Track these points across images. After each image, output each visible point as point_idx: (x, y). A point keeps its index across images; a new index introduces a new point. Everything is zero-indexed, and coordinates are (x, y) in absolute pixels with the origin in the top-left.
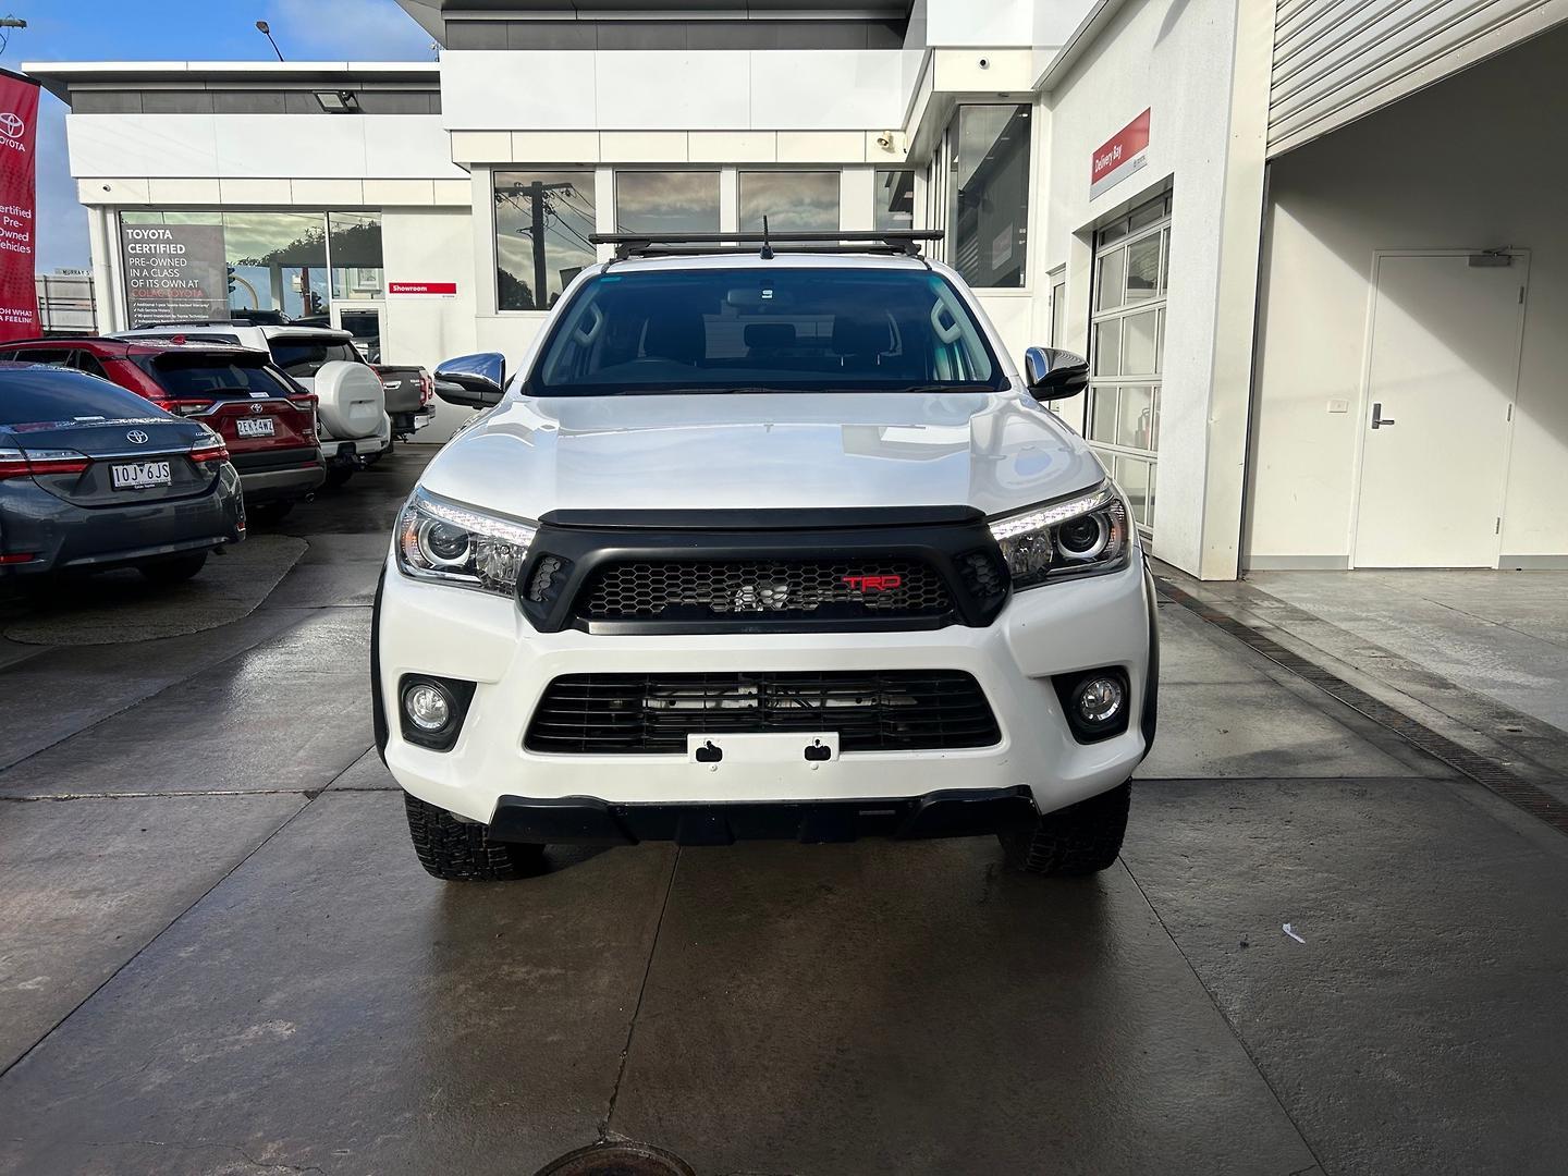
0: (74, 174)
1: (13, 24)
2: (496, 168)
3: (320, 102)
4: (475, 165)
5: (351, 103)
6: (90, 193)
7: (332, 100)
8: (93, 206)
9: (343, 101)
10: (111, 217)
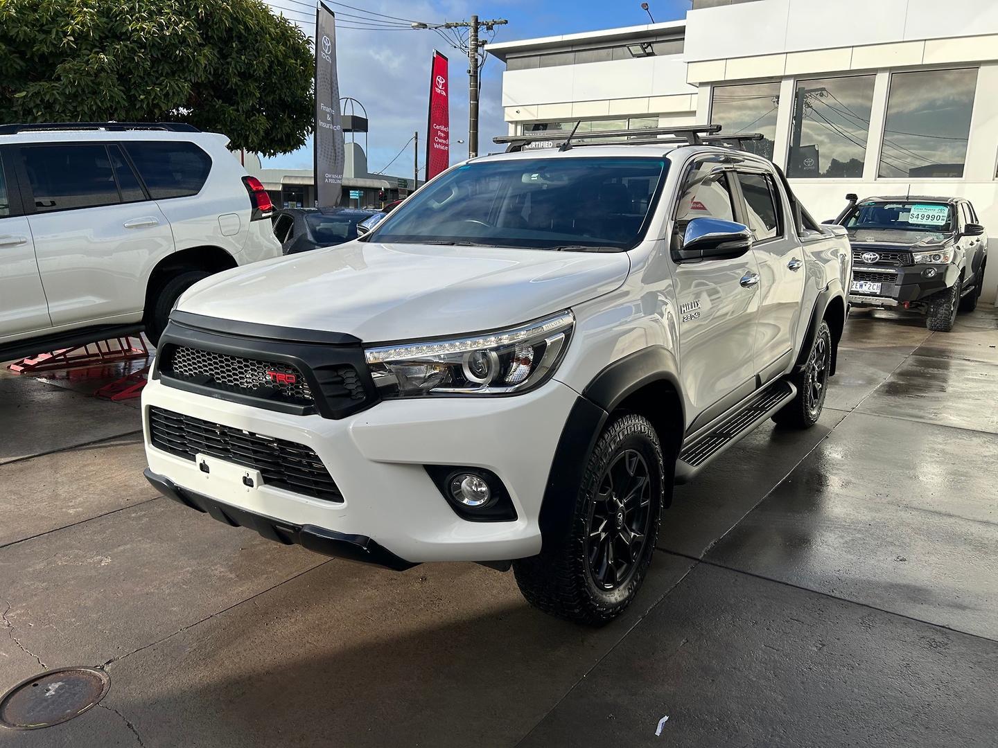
0: (503, 105)
1: (501, 23)
2: (714, 85)
3: (631, 52)
4: (702, 84)
5: (649, 50)
6: (510, 115)
7: (637, 49)
8: (511, 122)
9: (644, 49)
10: (519, 128)
